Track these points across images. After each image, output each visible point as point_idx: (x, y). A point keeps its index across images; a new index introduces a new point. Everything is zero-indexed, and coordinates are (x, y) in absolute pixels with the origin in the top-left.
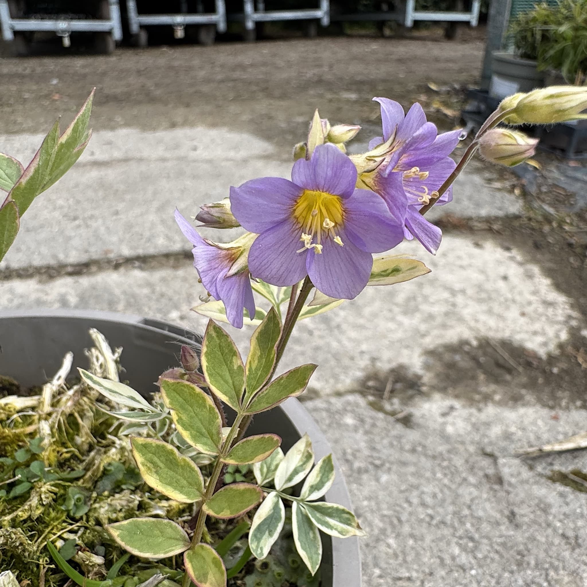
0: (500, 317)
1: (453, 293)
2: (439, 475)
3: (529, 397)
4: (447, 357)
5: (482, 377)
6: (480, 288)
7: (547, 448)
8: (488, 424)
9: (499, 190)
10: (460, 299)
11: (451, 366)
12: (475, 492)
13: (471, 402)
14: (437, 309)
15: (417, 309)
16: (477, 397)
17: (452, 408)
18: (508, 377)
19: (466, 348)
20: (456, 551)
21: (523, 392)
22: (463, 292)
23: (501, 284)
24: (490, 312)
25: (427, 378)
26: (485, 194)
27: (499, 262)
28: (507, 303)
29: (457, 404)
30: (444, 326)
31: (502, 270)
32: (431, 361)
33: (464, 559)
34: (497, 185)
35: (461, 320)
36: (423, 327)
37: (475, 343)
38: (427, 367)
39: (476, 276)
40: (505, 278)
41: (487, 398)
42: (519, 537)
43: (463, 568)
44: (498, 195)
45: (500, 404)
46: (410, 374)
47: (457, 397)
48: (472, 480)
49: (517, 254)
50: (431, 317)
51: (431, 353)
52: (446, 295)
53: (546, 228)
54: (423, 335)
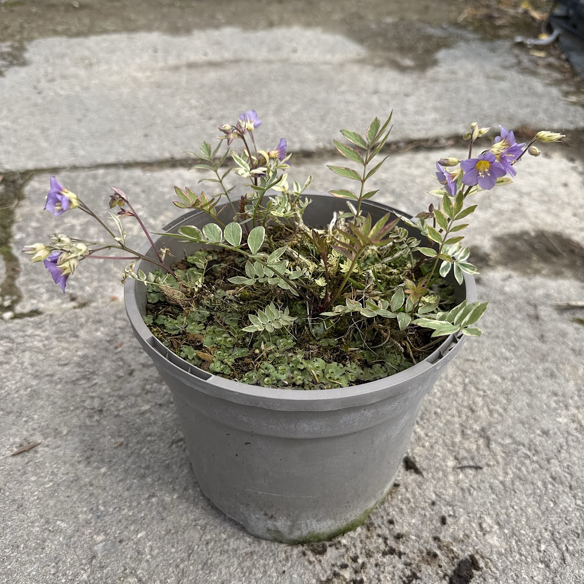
0: (556, 216)
1: (521, 194)
2: (496, 312)
3: (568, 273)
4: (511, 242)
5: (535, 258)
6: (543, 192)
7: (573, 303)
8: (534, 288)
9: (574, 103)
10: (526, 200)
11: (513, 249)
12: (519, 323)
13: (525, 273)
14: (505, 207)
15: (490, 206)
16: (529, 271)
17: (510, 277)
18: (554, 259)
19: (526, 238)
20: (504, 350)
21: (564, 269)
22: (529, 194)
23: (562, 190)
24: (549, 211)
25: (494, 256)
26: (560, 109)
27: (563, 171)
28: (564, 205)
29: (514, 274)
30: (511, 220)
31: (564, 178)
32: (498, 244)
33: (508, 354)
34: (573, 99)
35: (525, 216)
36: (494, 220)
37: (533, 234)
38: (495, 248)
39: (541, 182)
40: (565, 185)
41: (537, 272)
42: (545, 347)
43: (507, 359)
44: (572, 108)
45: (545, 276)
46: (481, 252)
47: (515, 269)
48: (519, 316)
49: (579, 165)
50: (501, 212)
51: (499, 239)
52: (515, 196)
54: (493, 226)
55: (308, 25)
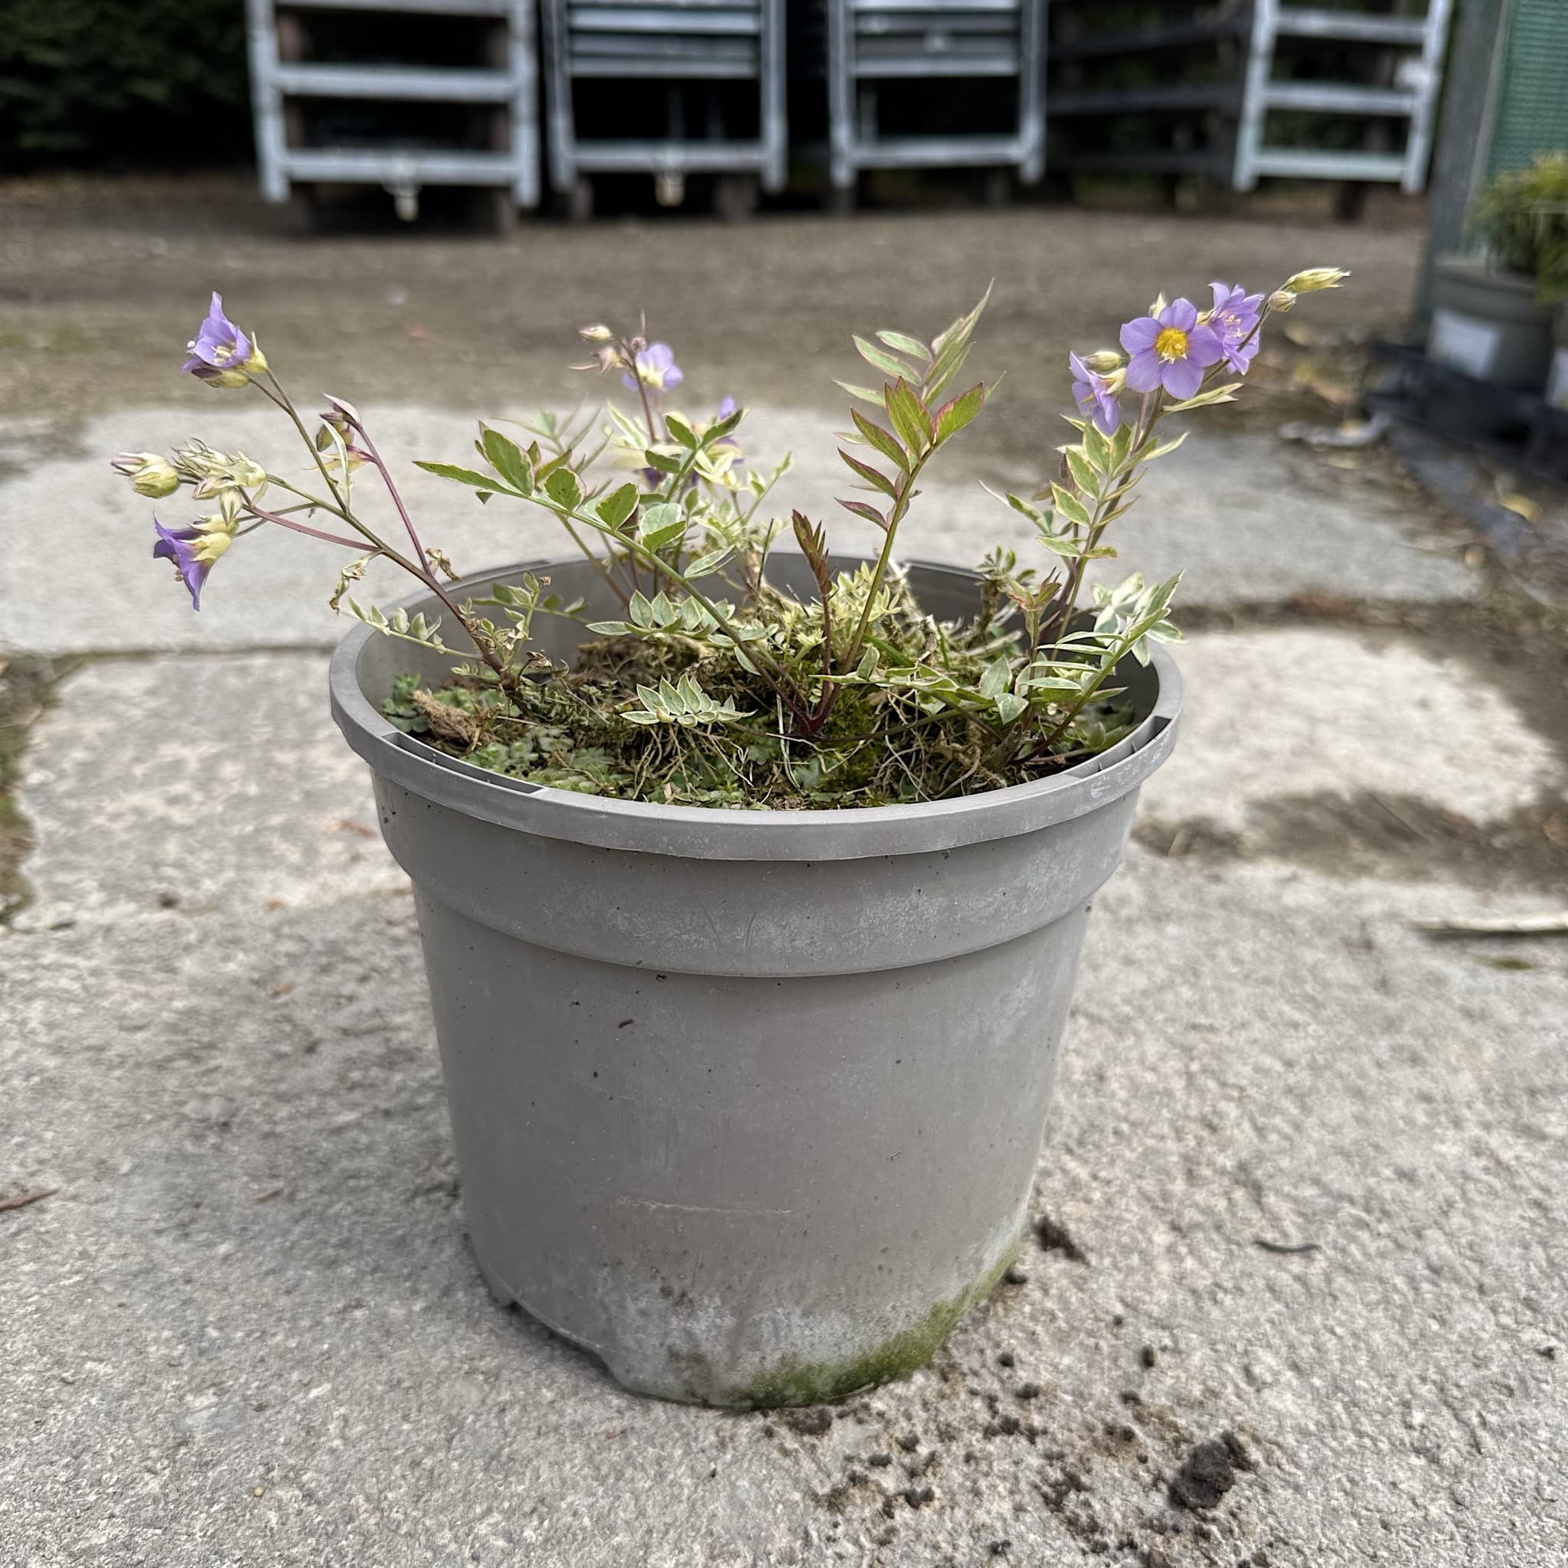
0: (1405, 762)
1: (1313, 720)
2: (1262, 932)
4: (1294, 813)
5: (1355, 842)
6: (1368, 716)
8: (1359, 900)
9: (1430, 553)
10: (1325, 732)
11: (1302, 825)
12: (1321, 956)
13: (1331, 870)
14: (1274, 743)
15: (1236, 741)
16: (1342, 867)
17: (1294, 878)
18: (1405, 846)
19: (1330, 804)
20: (1286, 1008)
21: (1429, 867)
22: (1334, 722)
23: (1416, 716)
24: (1385, 754)
25: (1252, 837)
26: (1400, 558)
27: (1415, 680)
28: (1420, 743)
29: (1304, 872)
30: (1289, 769)
31: (1419, 692)
32: (1259, 815)
33: (1297, 1016)
34: (1429, 543)
35: (1323, 760)
36: (1248, 768)
37: (1347, 797)
38: (1253, 823)
39: (1359, 697)
40: (1424, 704)
41: (1363, 870)
42: (1392, 1006)
43: (1295, 1026)
44: (1427, 562)
46: (1219, 829)
47: (1308, 863)
48: (1320, 943)
49: (1456, 669)
50: (1264, 755)
51: (1264, 807)
52: (1296, 723)
53: (1526, 628)
54: (1245, 778)
55: (785, 403)
